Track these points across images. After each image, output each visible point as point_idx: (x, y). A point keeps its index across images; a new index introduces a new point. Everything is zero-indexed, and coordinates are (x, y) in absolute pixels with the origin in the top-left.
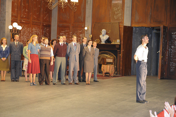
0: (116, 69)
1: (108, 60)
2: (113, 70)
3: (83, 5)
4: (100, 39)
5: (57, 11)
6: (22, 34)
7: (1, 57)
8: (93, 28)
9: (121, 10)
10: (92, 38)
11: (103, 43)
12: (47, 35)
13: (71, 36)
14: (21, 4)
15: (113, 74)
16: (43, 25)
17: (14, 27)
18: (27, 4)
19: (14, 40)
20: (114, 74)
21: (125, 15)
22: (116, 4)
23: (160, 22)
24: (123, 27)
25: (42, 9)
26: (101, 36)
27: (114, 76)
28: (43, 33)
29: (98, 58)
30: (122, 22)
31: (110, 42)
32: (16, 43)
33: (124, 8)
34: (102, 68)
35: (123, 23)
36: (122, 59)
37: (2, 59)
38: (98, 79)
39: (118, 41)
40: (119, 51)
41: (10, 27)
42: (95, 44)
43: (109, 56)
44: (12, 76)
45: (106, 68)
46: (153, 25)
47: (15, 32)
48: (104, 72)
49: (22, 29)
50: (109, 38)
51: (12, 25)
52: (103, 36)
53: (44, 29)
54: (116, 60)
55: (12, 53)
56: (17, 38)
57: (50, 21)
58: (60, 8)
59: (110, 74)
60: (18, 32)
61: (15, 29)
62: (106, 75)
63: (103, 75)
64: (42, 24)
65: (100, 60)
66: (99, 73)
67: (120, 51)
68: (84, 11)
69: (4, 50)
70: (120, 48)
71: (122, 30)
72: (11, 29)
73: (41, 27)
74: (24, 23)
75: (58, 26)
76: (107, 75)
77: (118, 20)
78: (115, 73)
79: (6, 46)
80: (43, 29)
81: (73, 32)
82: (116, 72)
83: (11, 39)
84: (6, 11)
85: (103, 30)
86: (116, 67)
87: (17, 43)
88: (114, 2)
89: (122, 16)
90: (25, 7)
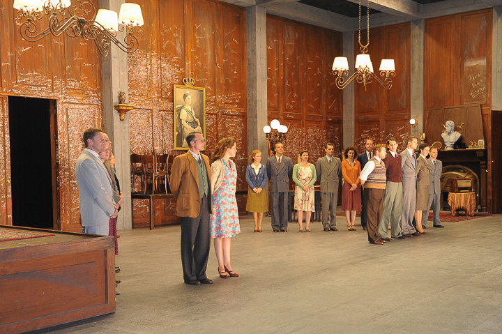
0: (479, 201)
1: (462, 184)
2: (473, 202)
3: (404, 75)
4: (442, 141)
5: (353, 91)
6: (288, 140)
7: (252, 186)
8: (427, 119)
9: (485, 78)
10: (425, 140)
11: (449, 148)
12: (336, 139)
13: (383, 138)
14: (284, 84)
15: (473, 211)
16: (327, 122)
17: (274, 128)
18: (296, 83)
19: (275, 153)
20: (475, 211)
21: (493, 90)
22: (474, 67)
24: (489, 113)
25: (324, 91)
26: (444, 135)
27: (475, 215)
28: (327, 136)
29: (441, 179)
30: (488, 103)
31: (464, 146)
32: (278, 159)
33: (491, 74)
34: (450, 198)
35: (489, 105)
36: (490, 180)
37: (255, 189)
38: (443, 221)
39: (481, 142)
40: (484, 162)
41: (267, 130)
42: (435, 152)
43: (462, 175)
44: (273, 221)
45: (458, 200)
47: (275, 137)
48: (454, 207)
49: (289, 131)
50: (461, 139)
51: (269, 124)
52: (449, 134)
53: (330, 127)
54: (478, 183)
55: (273, 178)
56: (279, 149)
57: (340, 113)
58: (358, 85)
59: (466, 211)
60: (282, 137)
61: (274, 132)
62: (458, 212)
63: (451, 214)
64: (324, 120)
65: (444, 184)
66: (444, 210)
67: (486, 164)
68: (407, 87)
69: (257, 174)
70: (485, 158)
71: (489, 121)
72: (269, 132)
73: (323, 124)
74: (291, 119)
75: (357, 121)
76: (461, 213)
77: (478, 100)
78: (476, 208)
79: (260, 166)
80: (327, 128)
81: (386, 131)
82: (479, 207)
83: (269, 151)
84: (258, 99)
85: (448, 122)
86: (480, 197)
87: (281, 158)
88: (469, 64)
89: (486, 90)
90: (291, 89)
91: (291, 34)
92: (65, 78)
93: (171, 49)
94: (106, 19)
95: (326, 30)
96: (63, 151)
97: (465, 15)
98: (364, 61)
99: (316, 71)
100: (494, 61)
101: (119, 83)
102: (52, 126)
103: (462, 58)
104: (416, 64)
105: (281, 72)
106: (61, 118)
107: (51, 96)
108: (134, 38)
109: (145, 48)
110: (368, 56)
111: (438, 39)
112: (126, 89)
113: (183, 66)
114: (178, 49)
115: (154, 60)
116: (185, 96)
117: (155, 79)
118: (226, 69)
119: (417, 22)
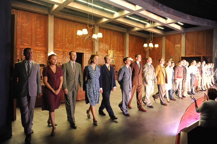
3: (161, 48)
5: (149, 51)
8: (166, 58)
9: (180, 49)
21: (182, 52)
23: (200, 54)
24: (181, 57)
25: (142, 51)
30: (180, 55)
46: (197, 56)
49: (133, 60)
68: (161, 51)
77: (178, 54)
88: (176, 46)
89: (180, 52)
90: (134, 51)
91: (134, 39)
92: (86, 48)
93: (108, 42)
94: (95, 36)
95: (143, 37)
96: (85, 64)
97: (175, 34)
98: (151, 45)
99: (140, 47)
100: (182, 45)
101: (96, 49)
102: (83, 58)
103: (174, 44)
104: (164, 45)
105: (132, 47)
106: (85, 57)
107: (83, 52)
108: (100, 40)
109: (102, 42)
110: (152, 44)
111: (169, 40)
112: (98, 51)
113: (110, 46)
114: (109, 42)
115: (104, 44)
116: (110, 52)
117: (104, 48)
118: (120, 46)
119: (164, 36)
